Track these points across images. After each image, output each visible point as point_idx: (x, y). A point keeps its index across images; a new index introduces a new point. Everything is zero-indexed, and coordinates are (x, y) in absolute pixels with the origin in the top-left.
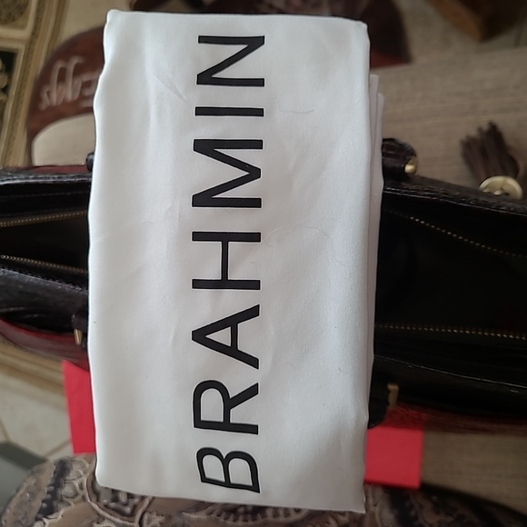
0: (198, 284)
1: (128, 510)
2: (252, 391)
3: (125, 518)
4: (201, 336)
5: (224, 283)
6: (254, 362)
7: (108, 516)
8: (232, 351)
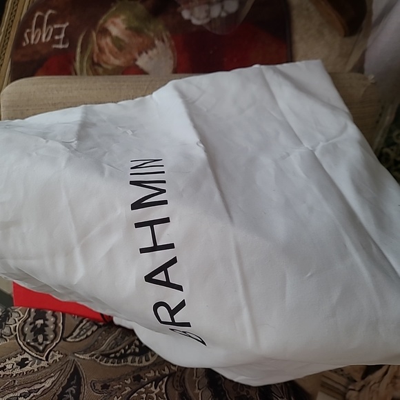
0: (143, 251)
1: (41, 348)
2: (182, 304)
3: (38, 353)
4: (149, 278)
5: (155, 248)
6: (180, 288)
7: (28, 351)
8: (167, 284)
